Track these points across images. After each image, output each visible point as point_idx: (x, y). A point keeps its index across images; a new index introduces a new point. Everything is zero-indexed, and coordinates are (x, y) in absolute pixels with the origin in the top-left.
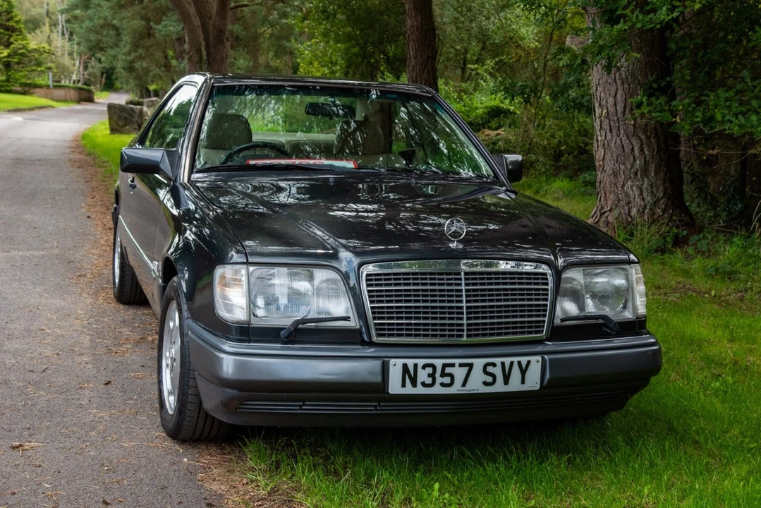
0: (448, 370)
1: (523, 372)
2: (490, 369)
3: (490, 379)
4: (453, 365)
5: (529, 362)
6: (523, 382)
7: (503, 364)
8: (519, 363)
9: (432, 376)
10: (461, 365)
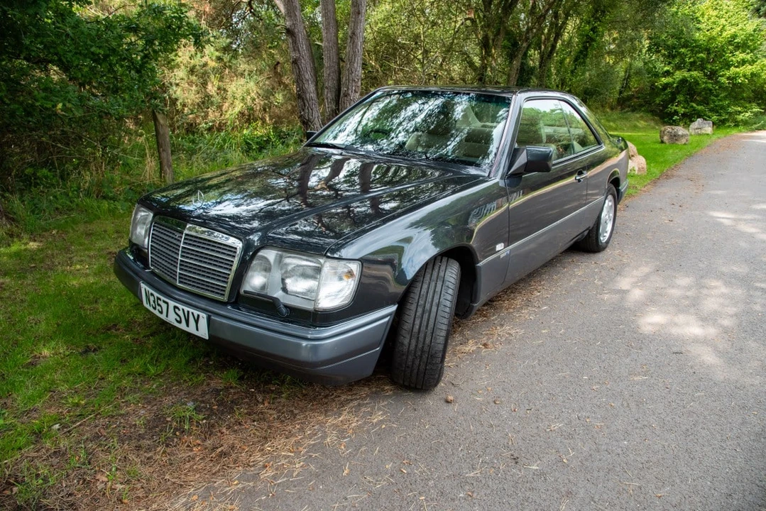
0: (159, 302)
1: (197, 322)
2: (177, 310)
3: (178, 319)
4: (160, 300)
5: (198, 316)
6: (197, 330)
7: (183, 310)
8: (193, 313)
9: (154, 302)
10: (164, 302)
